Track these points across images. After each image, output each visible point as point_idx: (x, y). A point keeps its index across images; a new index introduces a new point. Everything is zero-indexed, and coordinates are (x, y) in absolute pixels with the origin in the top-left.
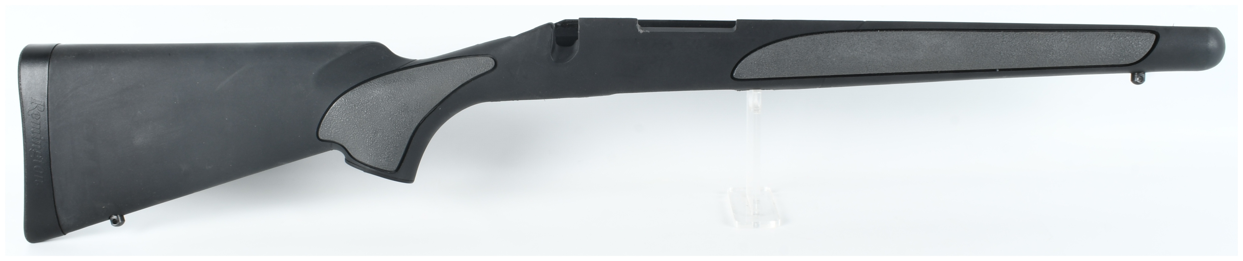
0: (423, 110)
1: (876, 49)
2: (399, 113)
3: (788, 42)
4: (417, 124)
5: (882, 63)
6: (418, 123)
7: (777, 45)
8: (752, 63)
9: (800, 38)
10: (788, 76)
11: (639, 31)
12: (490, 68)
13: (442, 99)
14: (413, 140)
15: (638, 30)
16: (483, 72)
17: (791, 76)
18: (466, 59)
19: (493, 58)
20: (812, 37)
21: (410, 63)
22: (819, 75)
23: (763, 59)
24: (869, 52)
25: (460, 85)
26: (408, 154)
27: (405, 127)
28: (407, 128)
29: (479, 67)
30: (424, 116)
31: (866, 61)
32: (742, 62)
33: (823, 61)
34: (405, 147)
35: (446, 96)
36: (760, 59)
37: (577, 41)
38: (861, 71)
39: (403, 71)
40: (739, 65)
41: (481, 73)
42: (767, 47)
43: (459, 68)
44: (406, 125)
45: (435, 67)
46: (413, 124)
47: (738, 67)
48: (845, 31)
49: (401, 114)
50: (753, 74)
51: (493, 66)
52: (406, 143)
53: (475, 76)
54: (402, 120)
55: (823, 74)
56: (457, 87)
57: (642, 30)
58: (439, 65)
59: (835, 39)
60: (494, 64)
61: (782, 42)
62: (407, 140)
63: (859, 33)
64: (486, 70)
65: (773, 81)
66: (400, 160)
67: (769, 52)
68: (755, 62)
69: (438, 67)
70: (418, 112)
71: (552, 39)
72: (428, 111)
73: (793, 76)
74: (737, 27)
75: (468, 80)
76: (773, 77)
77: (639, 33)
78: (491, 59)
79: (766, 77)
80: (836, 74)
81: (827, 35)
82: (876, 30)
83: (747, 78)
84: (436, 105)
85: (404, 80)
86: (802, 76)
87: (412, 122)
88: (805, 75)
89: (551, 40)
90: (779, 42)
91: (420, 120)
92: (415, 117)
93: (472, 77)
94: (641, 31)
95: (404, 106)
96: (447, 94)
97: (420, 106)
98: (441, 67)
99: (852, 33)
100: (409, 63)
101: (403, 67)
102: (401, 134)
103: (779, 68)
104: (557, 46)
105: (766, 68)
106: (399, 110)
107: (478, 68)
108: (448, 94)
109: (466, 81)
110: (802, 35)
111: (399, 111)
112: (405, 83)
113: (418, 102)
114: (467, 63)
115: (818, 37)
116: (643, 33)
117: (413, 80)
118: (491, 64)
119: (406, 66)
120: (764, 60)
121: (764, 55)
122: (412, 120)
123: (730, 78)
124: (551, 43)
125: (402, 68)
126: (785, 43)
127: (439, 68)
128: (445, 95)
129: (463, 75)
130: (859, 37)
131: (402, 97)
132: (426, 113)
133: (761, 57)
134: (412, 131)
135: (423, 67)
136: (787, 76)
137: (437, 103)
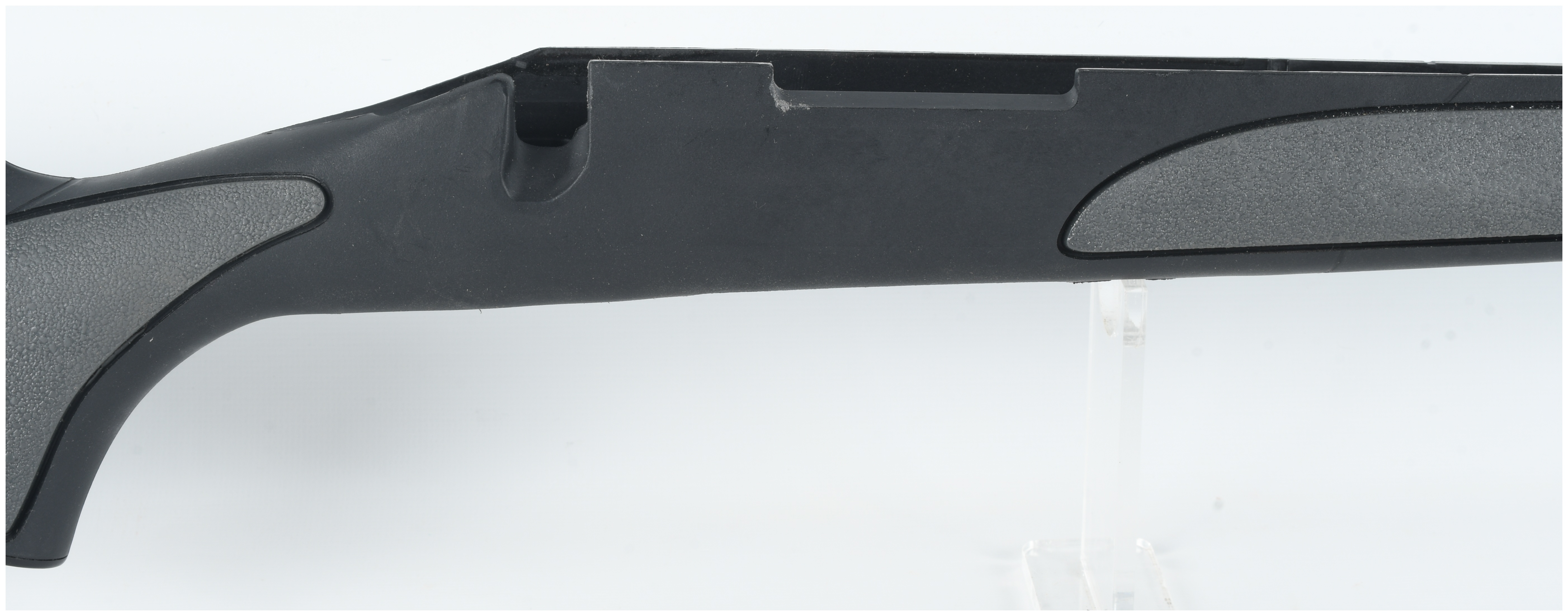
0: (98, 346)
1: (1505, 164)
2: (20, 354)
3: (1235, 141)
4: (77, 389)
5: (1522, 207)
6: (82, 384)
7: (1201, 152)
8: (1123, 207)
9: (1273, 129)
10: (1232, 246)
11: (777, 104)
12: (312, 216)
13: (158, 311)
14: (64, 438)
15: (774, 103)
16: (290, 228)
17: (1243, 245)
18: (233, 185)
19: (319, 185)
20: (1309, 126)
21: (55, 194)
22: (1328, 242)
23: (1158, 192)
24: (1481, 174)
25: (215, 267)
26: (48, 480)
27: (39, 399)
28: (47, 402)
29: (274, 212)
30: (100, 363)
31: (1473, 200)
32: (1094, 202)
33: (1341, 200)
34: (38, 459)
35: (171, 300)
36: (1149, 195)
37: (583, 128)
38: (1456, 231)
39: (33, 220)
40: (1086, 210)
41: (283, 230)
42: (1172, 157)
43: (210, 212)
44: (43, 393)
45: (133, 209)
46: (65, 388)
47: (1080, 218)
48: (1410, 108)
49: (28, 360)
50: (1126, 238)
51: (321, 209)
52: (44, 446)
53: (263, 239)
54: (30, 378)
55: (1341, 240)
56: (204, 275)
57: (787, 101)
58: (148, 203)
59: (1379, 134)
60: (323, 203)
61: (1218, 141)
62: (47, 439)
63: (1455, 115)
64: (297, 223)
65: (1186, 259)
66: (23, 500)
67: (1176, 173)
68: (1135, 204)
69: (144, 211)
70: (80, 352)
71: (508, 129)
72: (113, 349)
73: (1250, 244)
74: (1080, 95)
75: (240, 251)
76: (1187, 247)
77: (778, 111)
78: (315, 188)
79: (1166, 247)
80: (1380, 238)
81: (1355, 119)
82: (1504, 105)
83: (1108, 250)
84: (138, 328)
85: (35, 250)
86: (1278, 243)
87: (63, 382)
88: (1285, 243)
89: (504, 131)
90: (1209, 143)
91: (87, 376)
92: (72, 367)
93: (254, 244)
94: (784, 106)
95: (36, 333)
96: (174, 295)
97: (86, 334)
98: (154, 211)
99: (1433, 115)
100: (51, 191)
101: (31, 207)
102: (25, 421)
103: (1207, 221)
104: (520, 145)
105: (1168, 222)
106: (21, 345)
107: (272, 216)
108: (176, 296)
109: (234, 255)
110: (1276, 121)
111: (18, 347)
112: (37, 261)
113: (81, 321)
114: (238, 199)
115: (1327, 125)
116: (791, 112)
117: (63, 251)
118: (315, 201)
119: (39, 203)
120: (1163, 197)
121: (1161, 181)
122: (63, 377)
123: (1057, 251)
124: (503, 138)
125: (28, 211)
126: (1225, 144)
127: (148, 215)
128: (168, 298)
129: (223, 238)
130: (1454, 126)
131: (28, 306)
132: (108, 355)
133: (1152, 187)
134: (62, 411)
135: (97, 208)
136: (1229, 245)
137: (142, 323)
